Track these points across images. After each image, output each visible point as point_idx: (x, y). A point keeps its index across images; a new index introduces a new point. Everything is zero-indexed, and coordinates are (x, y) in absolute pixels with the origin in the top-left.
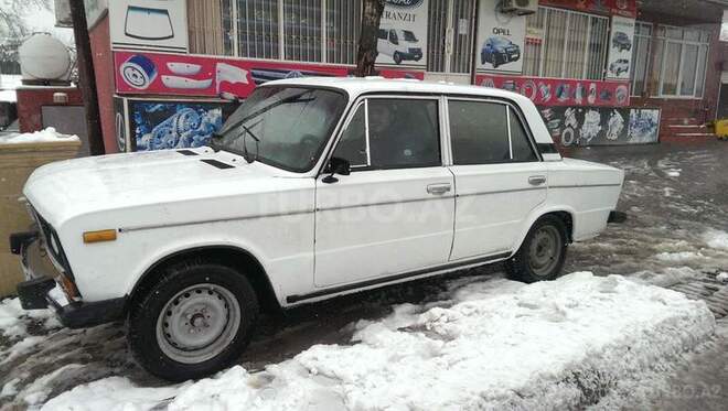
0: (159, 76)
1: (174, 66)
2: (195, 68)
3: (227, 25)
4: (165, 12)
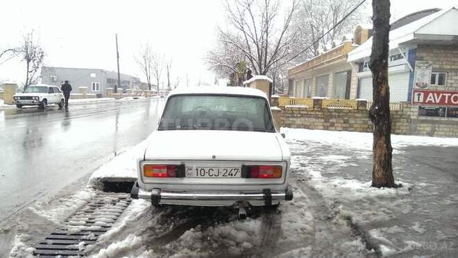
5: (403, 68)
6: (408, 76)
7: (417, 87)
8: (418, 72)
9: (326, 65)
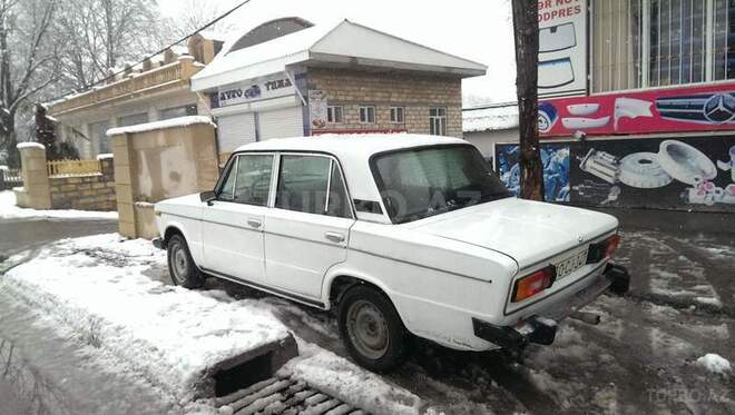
0: (560, 118)
1: (573, 109)
2: (593, 107)
3: (637, 54)
4: (568, 59)
5: (292, 100)
6: (299, 113)
7: (315, 127)
8: (313, 105)
9: (142, 97)
